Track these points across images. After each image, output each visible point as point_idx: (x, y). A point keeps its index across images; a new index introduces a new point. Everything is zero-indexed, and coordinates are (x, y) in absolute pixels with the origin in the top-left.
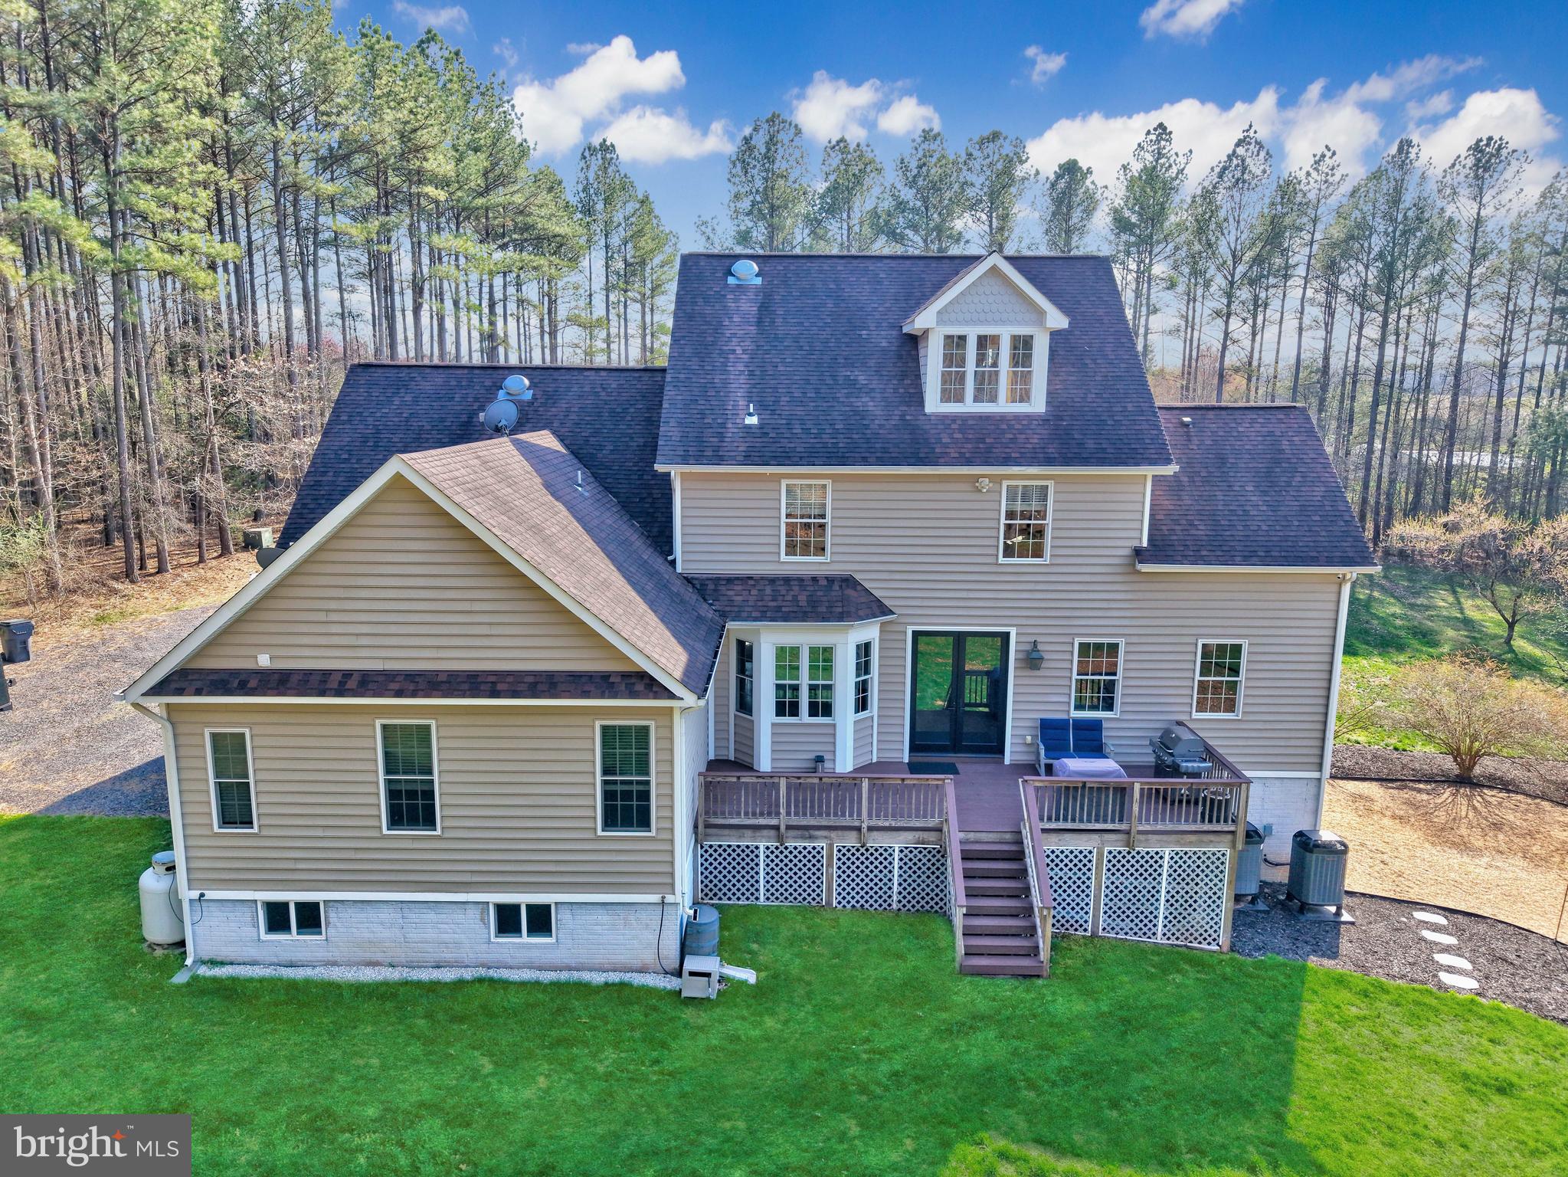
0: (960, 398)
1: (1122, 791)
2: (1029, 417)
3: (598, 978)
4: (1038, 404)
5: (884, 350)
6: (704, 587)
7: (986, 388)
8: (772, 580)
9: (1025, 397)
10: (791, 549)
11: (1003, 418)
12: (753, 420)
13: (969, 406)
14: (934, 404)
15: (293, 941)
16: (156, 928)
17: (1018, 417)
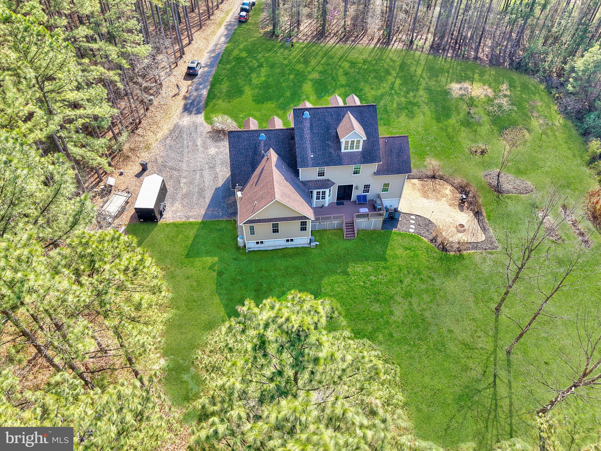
0: (347, 149)
1: (368, 214)
2: (359, 152)
3: (300, 246)
4: (360, 149)
5: (334, 136)
6: (304, 183)
7: (352, 148)
8: (316, 181)
9: (358, 148)
10: (319, 176)
11: (354, 152)
12: (312, 156)
13: (349, 150)
14: (343, 150)
15: (260, 245)
16: (241, 244)
17: (357, 152)
